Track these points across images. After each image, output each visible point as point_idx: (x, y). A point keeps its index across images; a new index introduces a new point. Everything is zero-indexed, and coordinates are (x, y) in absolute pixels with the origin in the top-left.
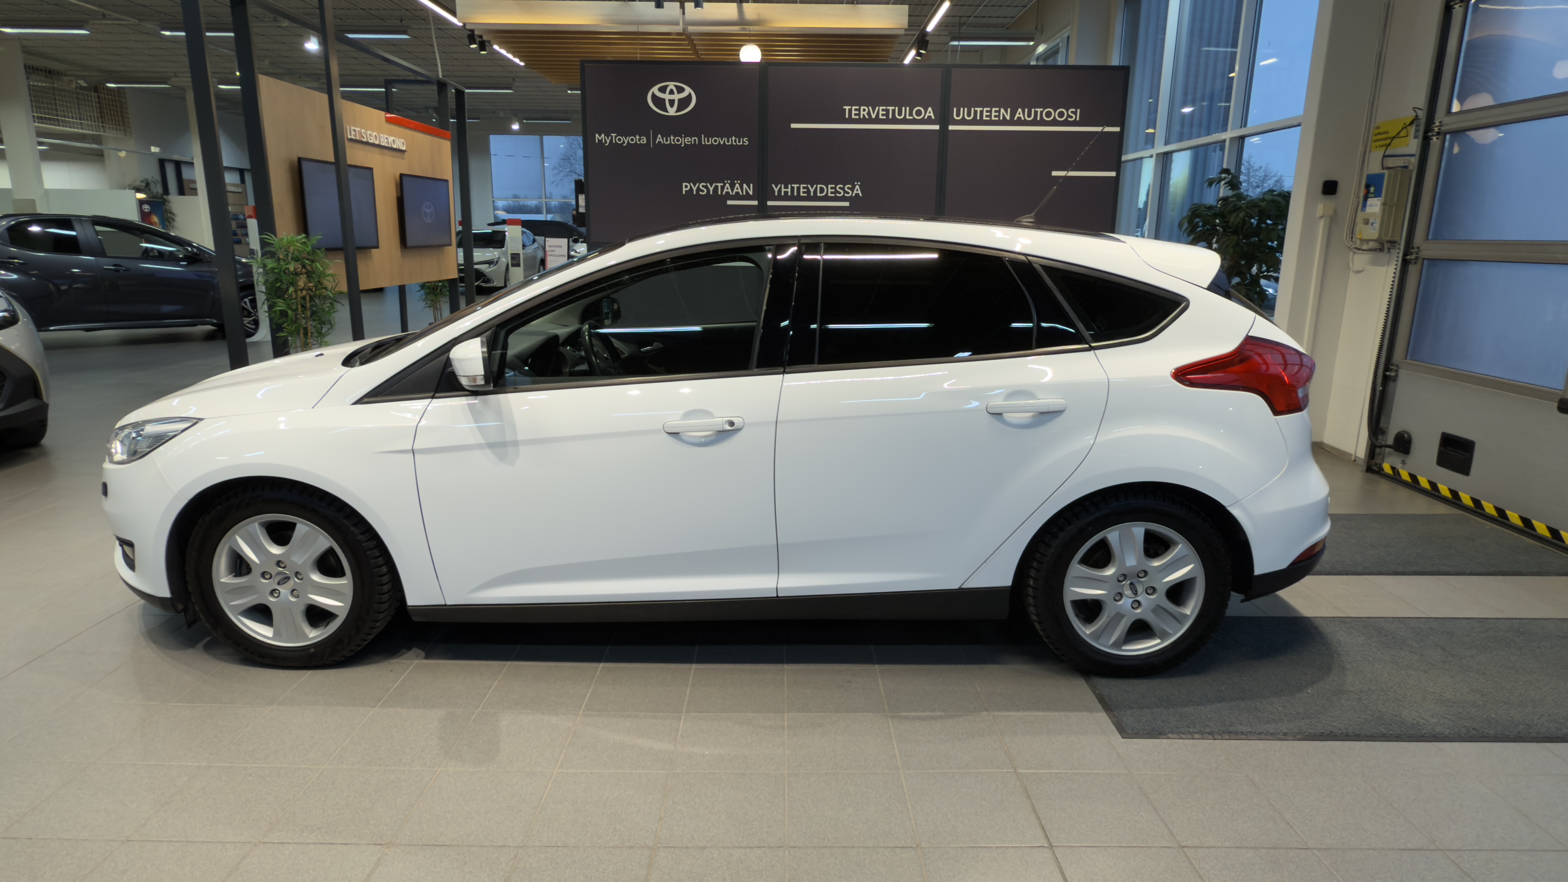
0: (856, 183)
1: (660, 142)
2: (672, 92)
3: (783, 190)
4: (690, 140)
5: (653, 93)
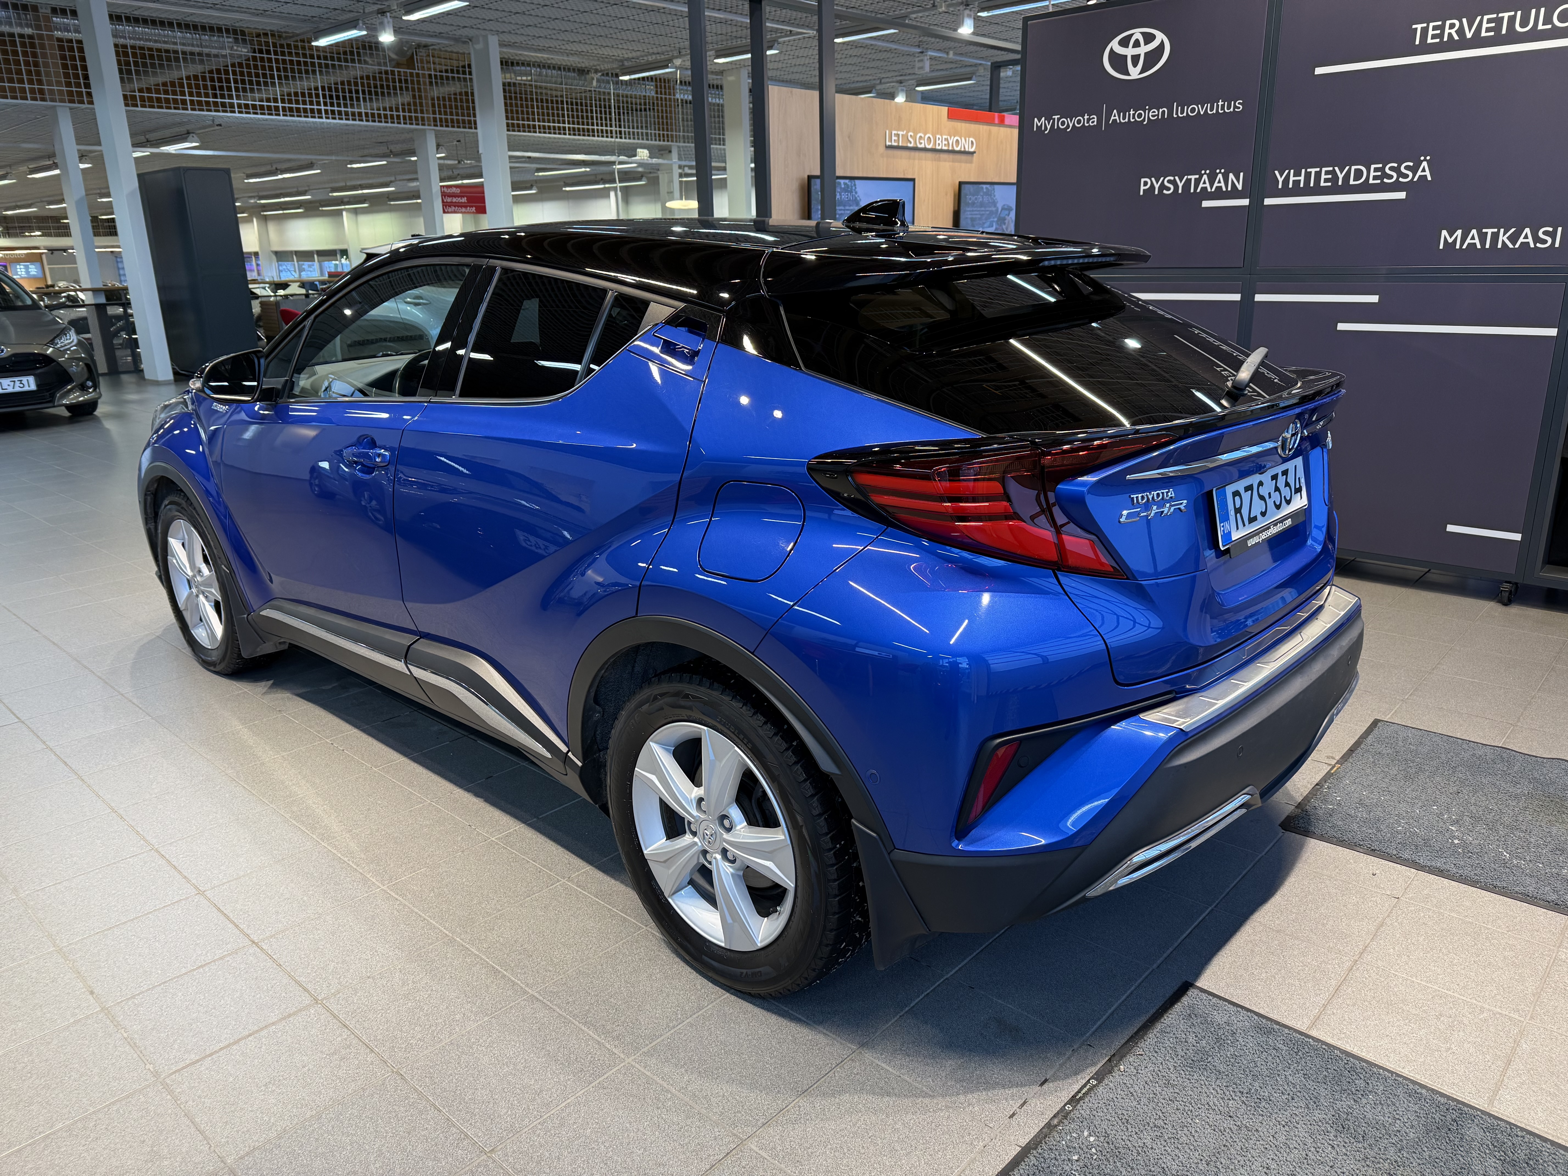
0: (1422, 158)
1: (1115, 121)
2: (1137, 44)
3: (1292, 178)
4: (1157, 113)
5: (1112, 48)
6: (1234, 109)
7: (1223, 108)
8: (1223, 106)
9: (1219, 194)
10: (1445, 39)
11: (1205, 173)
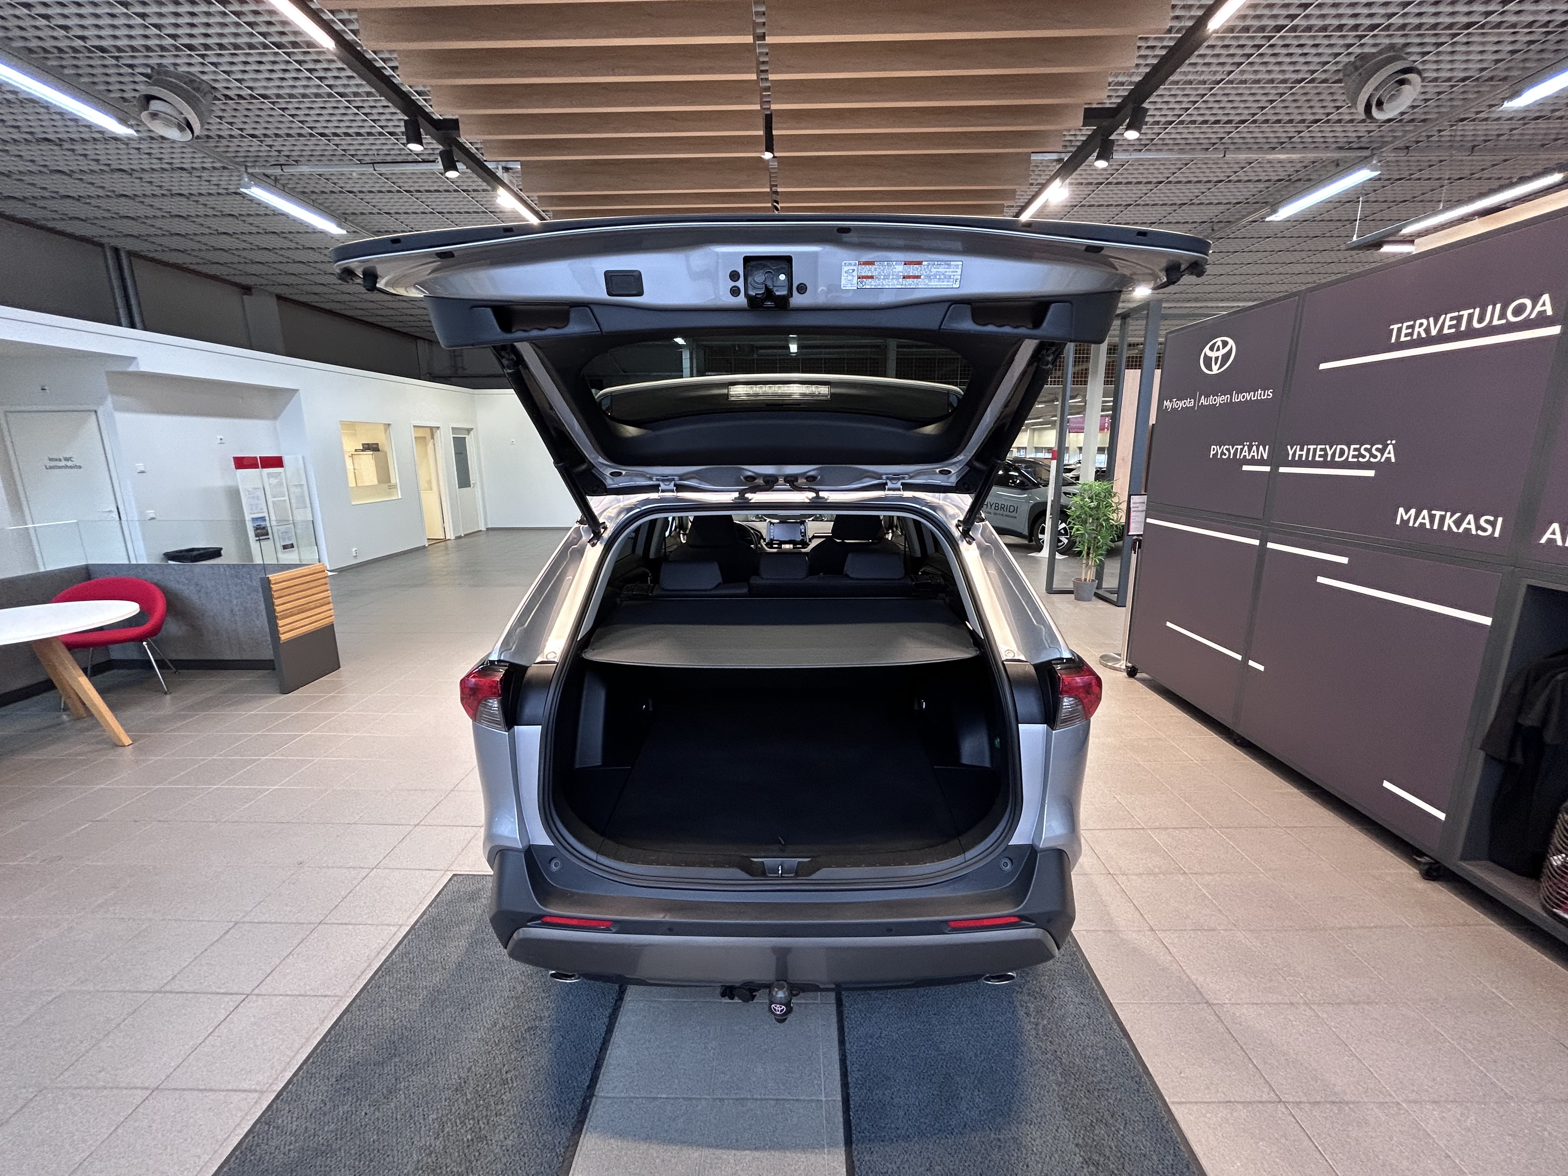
0: (1389, 442)
1: (1202, 403)
2: (1218, 349)
3: (1298, 453)
4: (1224, 399)
5: (1205, 353)
6: (1267, 396)
7: (1260, 396)
9: (1253, 462)
10: (1414, 337)
11: (1246, 444)
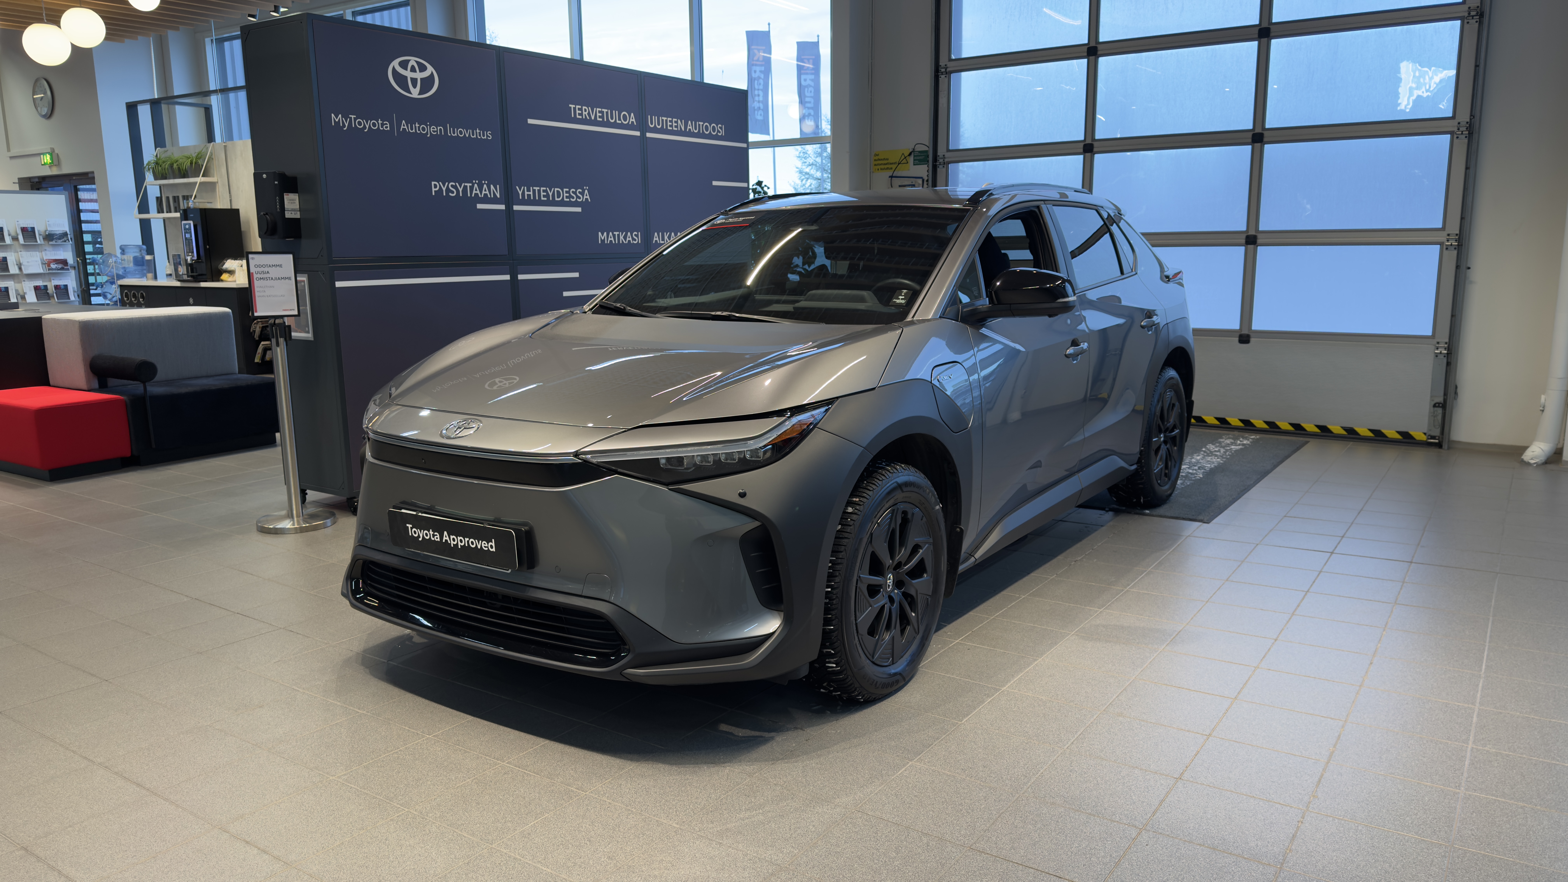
0: (585, 187)
1: (404, 129)
2: (413, 70)
3: (526, 192)
4: (436, 130)
5: (394, 67)
6: (487, 137)
7: (480, 136)
8: (480, 133)
9: (486, 200)
10: (584, 117)
11: (476, 183)
